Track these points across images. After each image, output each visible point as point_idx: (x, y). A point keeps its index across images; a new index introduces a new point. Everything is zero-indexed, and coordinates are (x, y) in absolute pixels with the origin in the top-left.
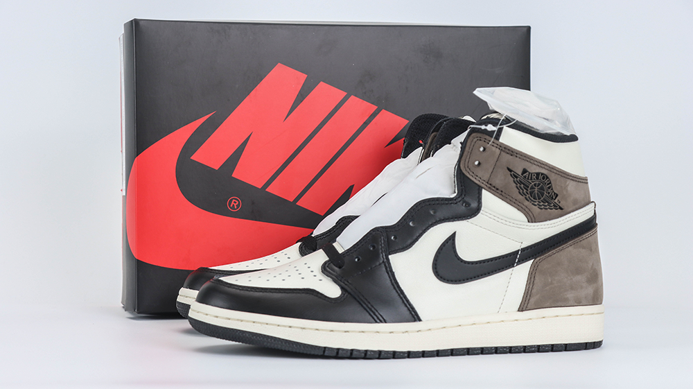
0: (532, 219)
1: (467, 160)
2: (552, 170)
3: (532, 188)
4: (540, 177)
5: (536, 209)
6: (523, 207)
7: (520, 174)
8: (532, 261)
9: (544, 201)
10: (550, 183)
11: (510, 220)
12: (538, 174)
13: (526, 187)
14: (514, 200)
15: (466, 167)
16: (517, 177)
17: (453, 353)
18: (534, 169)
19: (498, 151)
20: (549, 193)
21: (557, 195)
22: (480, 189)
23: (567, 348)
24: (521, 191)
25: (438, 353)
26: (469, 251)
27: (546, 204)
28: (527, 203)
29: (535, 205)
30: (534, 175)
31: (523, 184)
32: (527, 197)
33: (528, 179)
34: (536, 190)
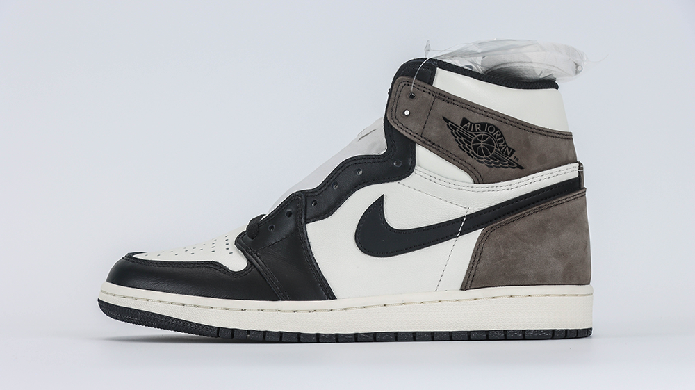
0: (479, 179)
1: (394, 110)
2: (503, 120)
3: (476, 141)
4: (487, 128)
5: (482, 167)
6: (466, 165)
7: (459, 125)
8: (482, 230)
9: (495, 157)
10: (502, 136)
11: (450, 181)
12: (483, 125)
13: (468, 140)
15: (394, 117)
16: (455, 129)
17: (375, 337)
18: (476, 119)
19: (430, 98)
20: (501, 148)
21: (513, 151)
22: (415, 143)
23: (524, 335)
24: (462, 145)
25: (356, 338)
26: (399, 217)
27: (498, 161)
28: (470, 160)
29: (482, 163)
30: (478, 126)
31: (464, 136)
32: (470, 152)
33: (470, 130)
34: (481, 144)
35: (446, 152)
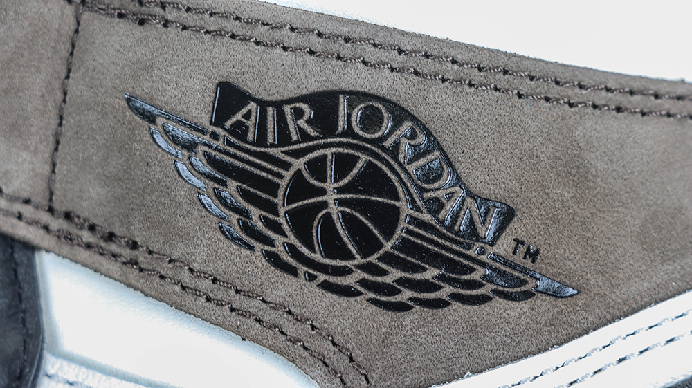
3: (299, 188)
4: (348, 116)
5: (355, 318)
6: (269, 316)
7: (204, 123)
9: (411, 257)
10: (435, 144)
12: (324, 106)
14: (205, 285)
18: (283, 78)
21: (508, 215)
22: (31, 248)
24: (233, 218)
27: (431, 274)
29: (348, 293)
30: (298, 113)
31: (240, 175)
32: (280, 249)
33: (261, 139)
34: (331, 198)
35: (166, 269)
